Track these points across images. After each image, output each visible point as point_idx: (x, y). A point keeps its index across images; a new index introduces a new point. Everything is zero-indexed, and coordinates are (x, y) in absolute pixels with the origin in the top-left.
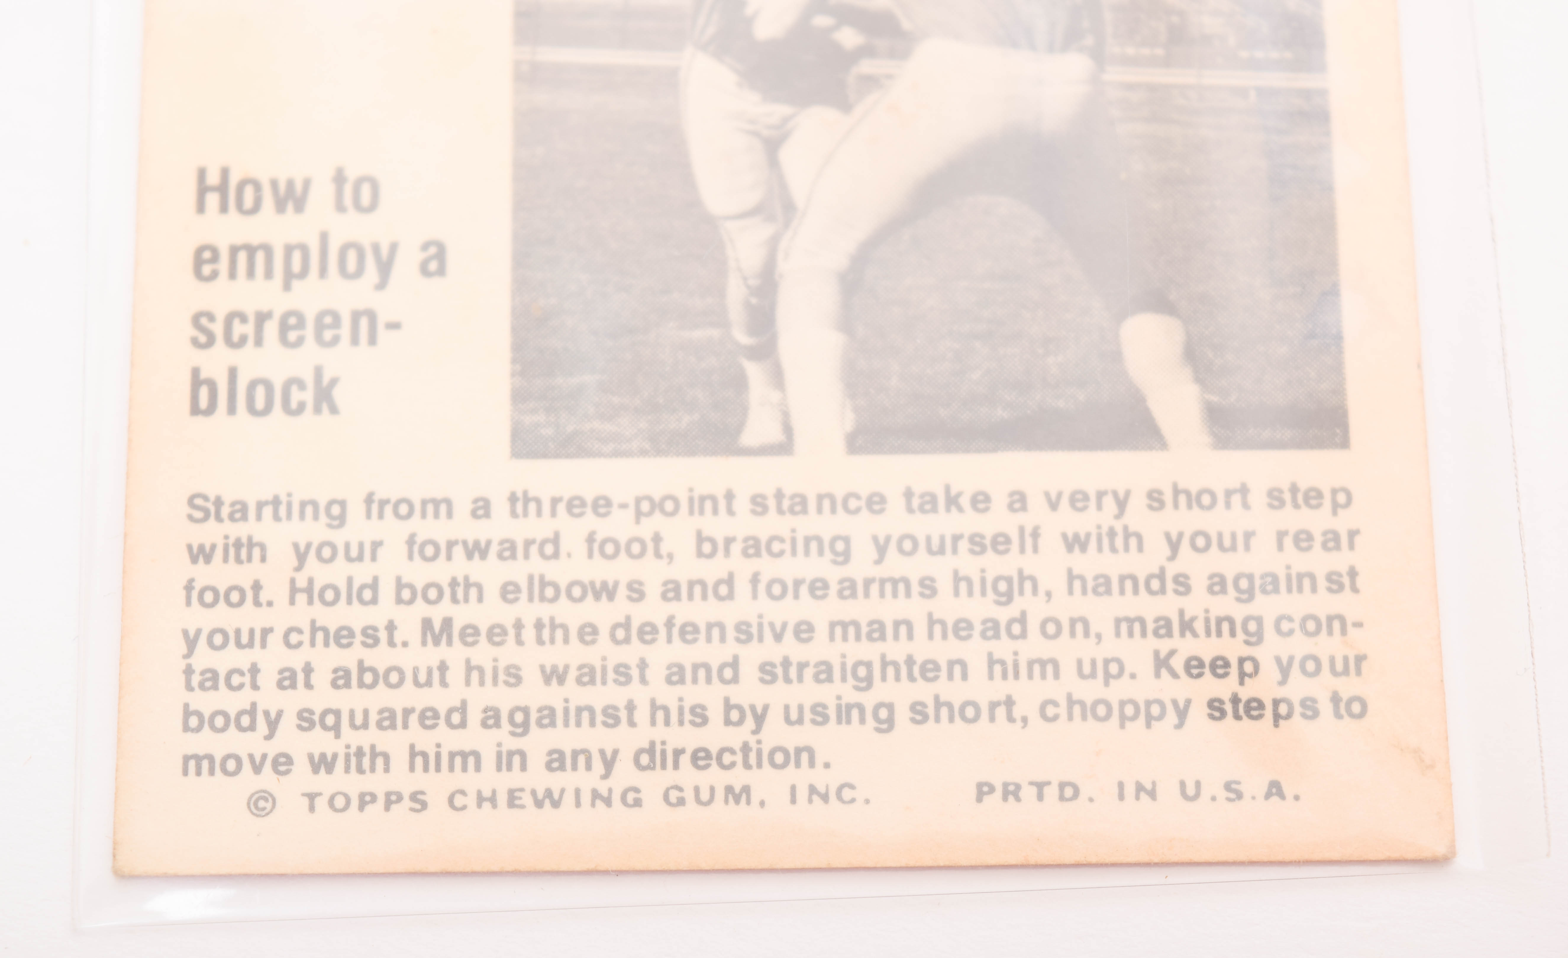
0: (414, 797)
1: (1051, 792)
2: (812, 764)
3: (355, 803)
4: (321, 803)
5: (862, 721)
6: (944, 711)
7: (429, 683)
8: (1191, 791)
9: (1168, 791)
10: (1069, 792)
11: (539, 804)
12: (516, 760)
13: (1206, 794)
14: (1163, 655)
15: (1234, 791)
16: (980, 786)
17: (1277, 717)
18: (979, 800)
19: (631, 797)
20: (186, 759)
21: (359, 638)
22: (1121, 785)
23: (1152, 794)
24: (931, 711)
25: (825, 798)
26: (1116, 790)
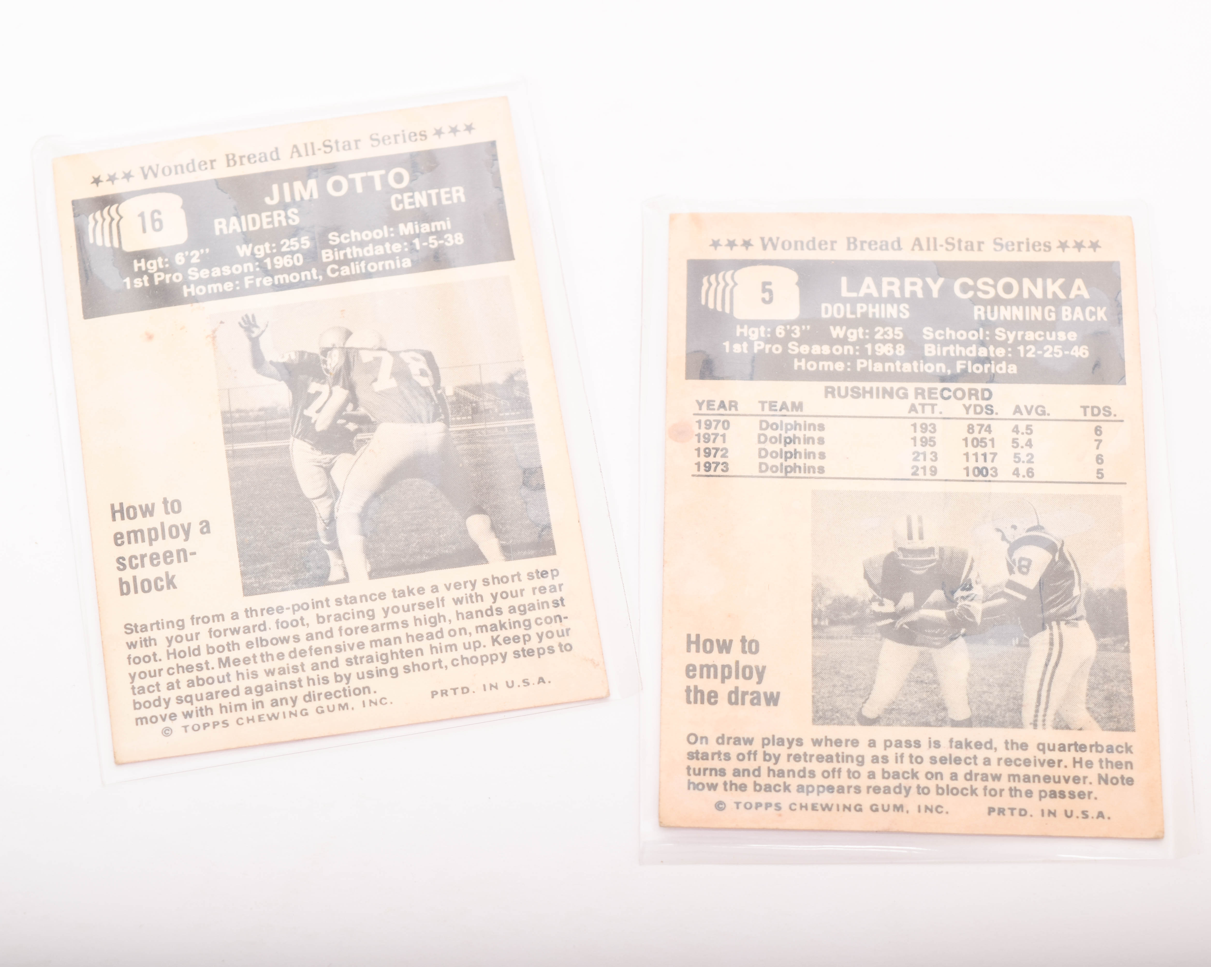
0: (223, 722)
1: (459, 691)
2: (369, 692)
3: (202, 727)
4: (189, 729)
5: (386, 675)
6: (416, 667)
7: (224, 681)
8: (510, 685)
9: (502, 685)
10: (465, 690)
11: (270, 719)
12: (260, 704)
13: (516, 685)
14: (494, 638)
15: (526, 682)
16: (432, 692)
17: (539, 654)
18: (433, 697)
19: (304, 712)
20: (137, 719)
21: (195, 668)
22: (484, 686)
23: (496, 687)
24: (411, 668)
25: (376, 704)
26: (483, 688)
